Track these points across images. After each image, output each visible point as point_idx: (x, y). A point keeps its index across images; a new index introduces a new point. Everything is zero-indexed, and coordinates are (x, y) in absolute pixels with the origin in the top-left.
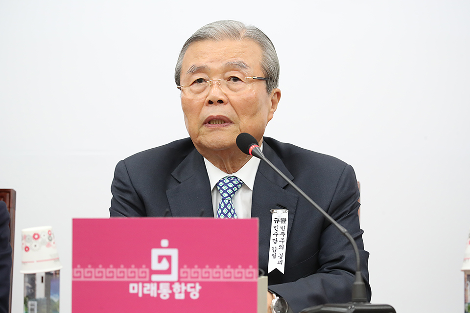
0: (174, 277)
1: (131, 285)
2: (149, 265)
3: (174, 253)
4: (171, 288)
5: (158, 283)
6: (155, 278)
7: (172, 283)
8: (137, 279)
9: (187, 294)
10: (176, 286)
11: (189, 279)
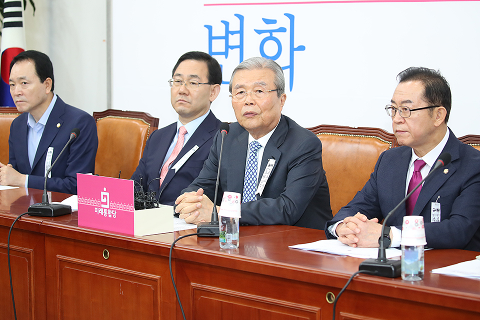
0: (107, 206)
1: (96, 208)
2: (100, 200)
3: (107, 194)
4: (107, 212)
5: (104, 208)
6: (103, 206)
7: (108, 209)
8: (97, 206)
9: (112, 215)
10: (109, 211)
11: (112, 208)
